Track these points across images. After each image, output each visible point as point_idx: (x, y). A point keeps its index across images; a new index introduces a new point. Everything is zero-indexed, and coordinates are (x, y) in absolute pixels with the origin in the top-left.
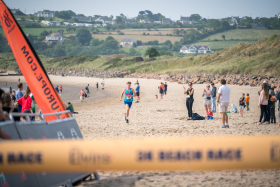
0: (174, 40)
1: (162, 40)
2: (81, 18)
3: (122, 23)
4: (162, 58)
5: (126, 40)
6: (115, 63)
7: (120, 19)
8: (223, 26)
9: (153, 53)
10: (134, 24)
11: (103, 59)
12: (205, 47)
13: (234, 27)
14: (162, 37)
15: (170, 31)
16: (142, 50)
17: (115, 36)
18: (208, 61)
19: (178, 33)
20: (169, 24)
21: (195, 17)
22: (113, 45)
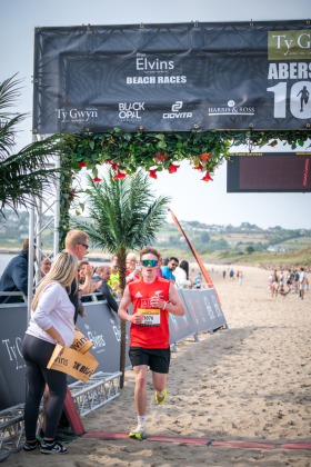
0: (264, 242)
1: (256, 242)
2: (203, 226)
3: (230, 229)
4: (256, 254)
5: (232, 241)
6: (225, 255)
7: (229, 227)
8: (296, 234)
9: (251, 250)
10: (238, 231)
11: (217, 252)
12: (284, 247)
13: (303, 235)
14: (256, 240)
15: (261, 236)
16: (243, 248)
17: (225, 237)
18: (286, 256)
19: (266, 238)
20: (260, 231)
21: (278, 228)
22: (223, 244)
